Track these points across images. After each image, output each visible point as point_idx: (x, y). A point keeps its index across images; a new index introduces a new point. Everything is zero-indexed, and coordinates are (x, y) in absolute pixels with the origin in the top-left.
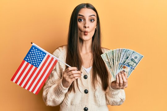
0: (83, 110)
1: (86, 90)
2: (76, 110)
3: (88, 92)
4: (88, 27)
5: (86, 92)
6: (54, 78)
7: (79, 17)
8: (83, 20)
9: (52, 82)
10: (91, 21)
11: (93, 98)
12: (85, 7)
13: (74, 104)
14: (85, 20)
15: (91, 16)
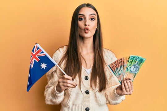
0: (85, 110)
1: (87, 91)
2: (78, 110)
3: (89, 93)
4: (89, 25)
5: (87, 92)
6: (54, 79)
7: (79, 16)
8: (83, 19)
9: (52, 83)
10: (92, 19)
11: (94, 98)
12: (86, 6)
13: (76, 104)
14: (85, 18)
15: (91, 15)
